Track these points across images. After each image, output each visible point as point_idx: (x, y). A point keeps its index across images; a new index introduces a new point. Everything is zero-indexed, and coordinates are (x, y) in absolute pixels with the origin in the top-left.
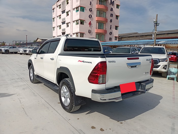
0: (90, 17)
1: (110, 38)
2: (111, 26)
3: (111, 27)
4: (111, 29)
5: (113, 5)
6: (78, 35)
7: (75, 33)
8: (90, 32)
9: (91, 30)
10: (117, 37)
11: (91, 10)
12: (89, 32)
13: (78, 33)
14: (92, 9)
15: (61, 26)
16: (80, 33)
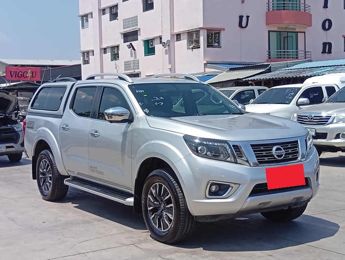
1: (325, 44)
4: (326, 6)
6: (198, 42)
7: (184, 33)
8: (244, 24)
9: (248, 17)
12: (240, 25)
13: (197, 32)
15: (116, 6)
16: (208, 30)
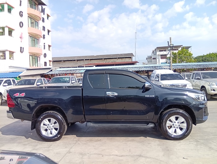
0: (21, 25)
1: (45, 62)
2: (44, 44)
3: (44, 46)
4: (44, 48)
5: (44, 14)
8: (22, 51)
10: (51, 61)
11: (22, 15)
13: (4, 52)
14: (22, 13)
16: (10, 51)
